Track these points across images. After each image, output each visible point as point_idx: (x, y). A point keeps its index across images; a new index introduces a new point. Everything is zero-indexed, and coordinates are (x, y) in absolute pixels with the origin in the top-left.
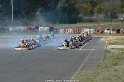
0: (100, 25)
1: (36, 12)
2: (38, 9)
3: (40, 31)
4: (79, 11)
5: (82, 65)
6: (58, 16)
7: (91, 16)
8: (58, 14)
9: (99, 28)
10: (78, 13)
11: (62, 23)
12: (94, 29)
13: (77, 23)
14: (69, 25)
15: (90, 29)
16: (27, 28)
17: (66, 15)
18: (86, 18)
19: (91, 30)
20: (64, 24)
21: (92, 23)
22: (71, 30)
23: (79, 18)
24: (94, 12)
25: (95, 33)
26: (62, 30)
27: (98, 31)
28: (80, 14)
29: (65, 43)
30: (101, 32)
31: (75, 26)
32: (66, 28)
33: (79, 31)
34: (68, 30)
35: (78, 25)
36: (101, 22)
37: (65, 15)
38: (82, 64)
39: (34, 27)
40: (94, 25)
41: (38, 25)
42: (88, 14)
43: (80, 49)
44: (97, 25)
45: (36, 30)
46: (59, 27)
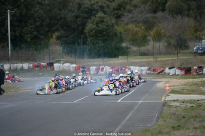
0: (157, 59)
1: (50, 38)
2: (54, 33)
3: (55, 70)
4: (124, 36)
6: (86, 44)
7: (144, 46)
8: (87, 42)
9: (156, 66)
10: (122, 41)
11: (94, 57)
12: (147, 68)
13: (120, 57)
14: (106, 60)
15: (141, 66)
16: (33, 66)
17: (101, 44)
19: (142, 68)
20: (98, 58)
21: (145, 57)
22: (108, 69)
23: (122, 48)
24: (149, 38)
25: (149, 74)
26: (93, 69)
27: (154, 70)
28: (124, 42)
30: (159, 73)
31: (116, 62)
32: (100, 65)
33: (121, 70)
34: (103, 69)
35: (120, 60)
36: (159, 56)
37: (98, 44)
39: (45, 64)
40: (146, 60)
41: (53, 60)
42: (138, 42)
43: (119, 101)
44: (153, 60)
45: (49, 68)
46: (89, 64)
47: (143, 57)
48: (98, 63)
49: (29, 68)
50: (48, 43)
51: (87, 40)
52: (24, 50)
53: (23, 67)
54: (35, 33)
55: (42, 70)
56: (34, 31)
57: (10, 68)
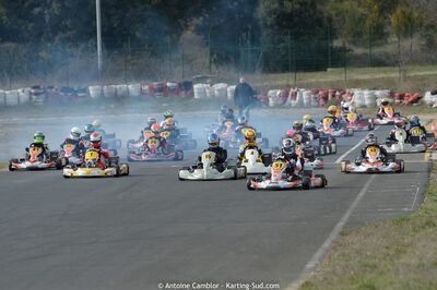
0: (408, 75)
1: (182, 30)
2: (191, 20)
3: (196, 96)
4: (336, 25)
5: (346, 217)
6: (259, 43)
7: (378, 45)
8: (261, 39)
9: (404, 87)
10: (332, 34)
11: (275, 71)
12: (386, 92)
13: (329, 69)
14: (300, 75)
15: (374, 89)
16: (151, 88)
17: (288, 41)
18: (358, 51)
19: (378, 93)
20: (283, 71)
21: (382, 69)
22: (305, 94)
23: (334, 51)
24: (388, 29)
26: (274, 94)
27: (402, 97)
28: (337, 38)
29: (208, 153)
30: (412, 102)
31: (322, 80)
32: (289, 86)
33: (334, 96)
34: (295, 95)
35: (331, 76)
36: (410, 67)
37: (283, 42)
38: (343, 213)
39: (175, 84)
40: (385, 76)
41: (191, 76)
42: (365, 37)
43: (338, 161)
44: (398, 75)
45: (183, 94)
46: (265, 83)
47: (376, 69)
48: (284, 82)
49: (141, 93)
51: (260, 35)
52: (129, 57)
53: (128, 91)
55: (170, 97)
57: (102, 94)
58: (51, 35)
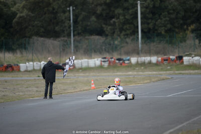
2: (190, 26)
39: (174, 57)
45: (178, 62)
49: (157, 61)
50: (186, 37)
52: (155, 43)
53: (151, 61)
54: (169, 26)
55: (171, 64)
56: (168, 24)
57: (138, 62)
58: (119, 33)
